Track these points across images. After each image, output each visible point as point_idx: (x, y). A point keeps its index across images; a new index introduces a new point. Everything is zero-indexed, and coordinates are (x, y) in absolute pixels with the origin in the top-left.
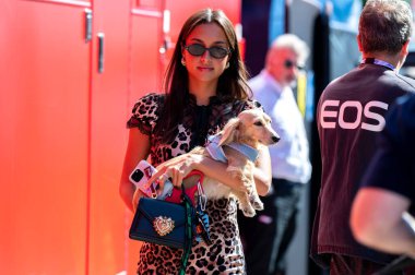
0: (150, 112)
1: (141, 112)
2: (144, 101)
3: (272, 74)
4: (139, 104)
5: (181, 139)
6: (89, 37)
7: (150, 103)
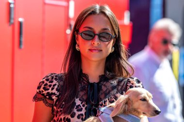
0: (52, 89)
1: (45, 89)
2: (47, 80)
3: (153, 49)
4: (43, 82)
5: (78, 111)
6: (12, 21)
7: (52, 82)
